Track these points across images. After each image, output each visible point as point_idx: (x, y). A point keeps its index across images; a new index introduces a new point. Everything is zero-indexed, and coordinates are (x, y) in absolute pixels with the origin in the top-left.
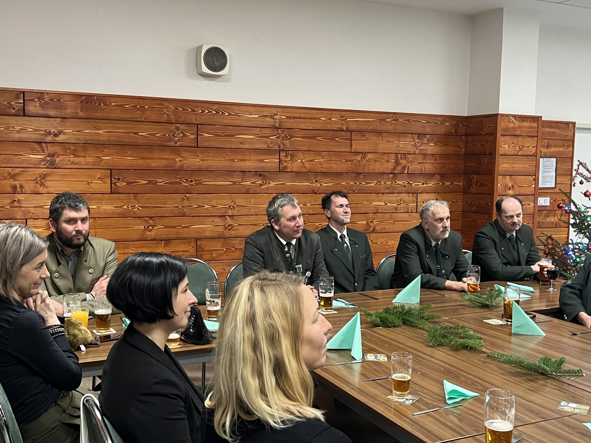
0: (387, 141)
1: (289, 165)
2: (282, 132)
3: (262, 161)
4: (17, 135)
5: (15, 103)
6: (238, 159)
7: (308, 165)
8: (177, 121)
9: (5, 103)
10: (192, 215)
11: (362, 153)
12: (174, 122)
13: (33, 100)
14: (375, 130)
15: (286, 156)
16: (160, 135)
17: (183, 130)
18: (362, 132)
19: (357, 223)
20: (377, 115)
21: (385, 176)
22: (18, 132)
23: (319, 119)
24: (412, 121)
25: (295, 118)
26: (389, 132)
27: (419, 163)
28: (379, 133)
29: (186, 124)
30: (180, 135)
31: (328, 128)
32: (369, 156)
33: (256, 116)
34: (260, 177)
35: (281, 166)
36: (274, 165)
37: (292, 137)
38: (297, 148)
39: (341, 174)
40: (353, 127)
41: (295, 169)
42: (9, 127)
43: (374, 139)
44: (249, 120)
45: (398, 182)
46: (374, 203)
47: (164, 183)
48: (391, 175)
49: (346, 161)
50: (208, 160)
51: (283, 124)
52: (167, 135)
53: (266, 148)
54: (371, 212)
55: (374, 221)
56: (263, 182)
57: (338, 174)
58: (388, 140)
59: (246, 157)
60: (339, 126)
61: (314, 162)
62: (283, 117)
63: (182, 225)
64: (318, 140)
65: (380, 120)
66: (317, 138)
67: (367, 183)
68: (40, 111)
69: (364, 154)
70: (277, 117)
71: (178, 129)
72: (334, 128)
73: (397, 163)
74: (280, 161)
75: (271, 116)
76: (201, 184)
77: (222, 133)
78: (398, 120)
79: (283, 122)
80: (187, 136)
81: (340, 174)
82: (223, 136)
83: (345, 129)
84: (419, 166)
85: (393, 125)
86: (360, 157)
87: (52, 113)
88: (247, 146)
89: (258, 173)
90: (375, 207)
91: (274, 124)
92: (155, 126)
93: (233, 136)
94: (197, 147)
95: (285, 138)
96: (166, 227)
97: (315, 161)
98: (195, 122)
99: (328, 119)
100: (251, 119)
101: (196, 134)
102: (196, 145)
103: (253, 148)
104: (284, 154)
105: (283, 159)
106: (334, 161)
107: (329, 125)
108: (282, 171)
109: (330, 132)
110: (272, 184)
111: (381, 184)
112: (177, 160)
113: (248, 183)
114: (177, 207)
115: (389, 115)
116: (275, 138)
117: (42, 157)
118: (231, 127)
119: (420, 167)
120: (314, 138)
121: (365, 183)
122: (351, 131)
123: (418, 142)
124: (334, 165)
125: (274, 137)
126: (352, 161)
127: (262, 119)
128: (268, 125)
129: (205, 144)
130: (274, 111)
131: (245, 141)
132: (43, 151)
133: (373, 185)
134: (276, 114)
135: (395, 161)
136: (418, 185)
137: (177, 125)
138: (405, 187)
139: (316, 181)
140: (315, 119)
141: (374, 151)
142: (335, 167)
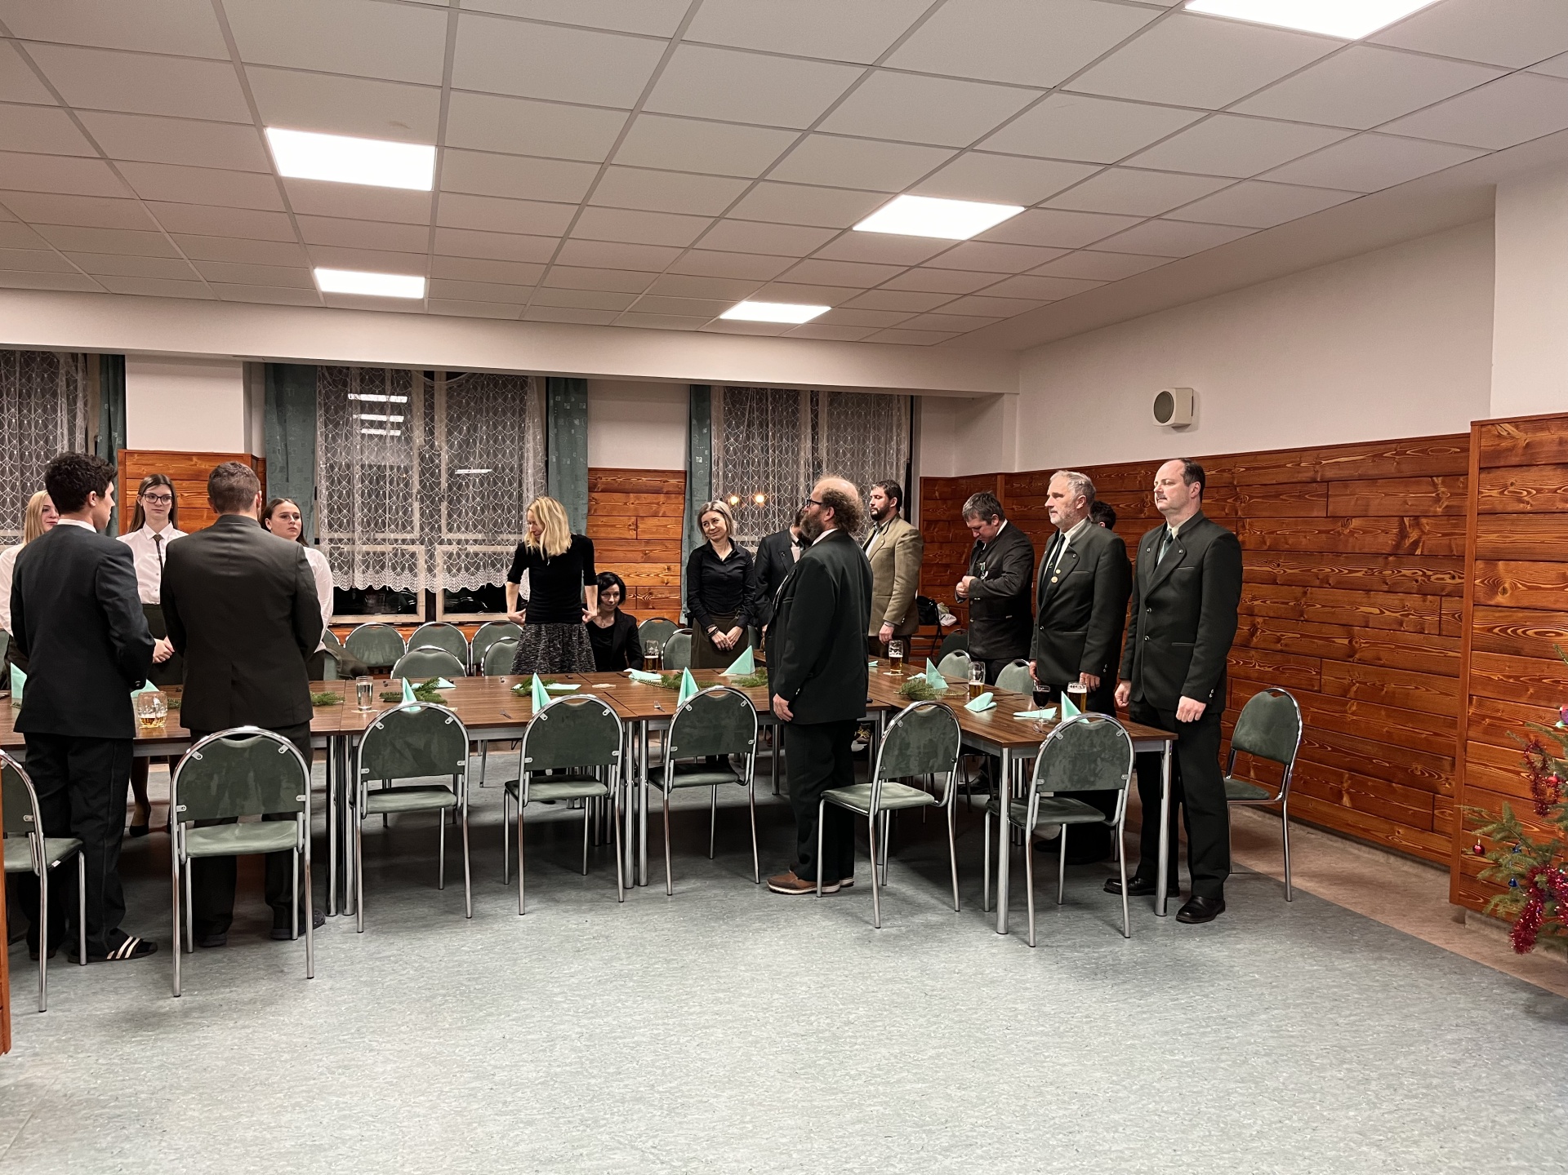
0: (1386, 495)
2: (1241, 490)
7: (1268, 540)
11: (1345, 518)
12: (1144, 489)
14: (1365, 476)
15: (1244, 527)
18: (1344, 481)
19: (1334, 642)
20: (1368, 448)
21: (1381, 560)
23: (1284, 466)
24: (1432, 451)
25: (1255, 468)
26: (1389, 476)
27: (1444, 535)
28: (1372, 480)
31: (1296, 480)
32: (1355, 523)
33: (1214, 472)
37: (1251, 498)
38: (1256, 513)
40: (1330, 474)
41: (1252, 547)
43: (1363, 491)
45: (1404, 572)
46: (1363, 609)
48: (1391, 558)
49: (1320, 532)
51: (1241, 480)
52: (1139, 506)
54: (1357, 624)
55: (1361, 640)
57: (1308, 554)
58: (1386, 491)
60: (1311, 474)
61: (1277, 534)
62: (1241, 470)
64: (1282, 500)
65: (1375, 456)
66: (1281, 497)
67: (1351, 572)
69: (1347, 520)
70: (1235, 470)
72: (1303, 479)
73: (1403, 534)
75: (1230, 471)
78: (1404, 453)
79: (1242, 477)
81: (1312, 555)
83: (1319, 479)
84: (1445, 540)
85: (1395, 464)
86: (1340, 524)
90: (1364, 616)
91: (1231, 480)
92: (1131, 496)
95: (1243, 500)
97: (1278, 532)
99: (1296, 465)
104: (1242, 524)
106: (1302, 532)
107: (1296, 475)
109: (1298, 485)
111: (1373, 574)
115: (1389, 446)
116: (1233, 501)
119: (1448, 542)
120: (1277, 496)
121: (1347, 571)
122: (1328, 482)
123: (1443, 492)
124: (1301, 540)
125: (1231, 500)
126: (1328, 532)
127: (1220, 476)
128: (1225, 483)
130: (1232, 462)
133: (1360, 574)
134: (1234, 467)
135: (1400, 532)
136: (1443, 579)
138: (1417, 581)
139: (1279, 565)
140: (1279, 466)
141: (1364, 513)
142: (1304, 542)
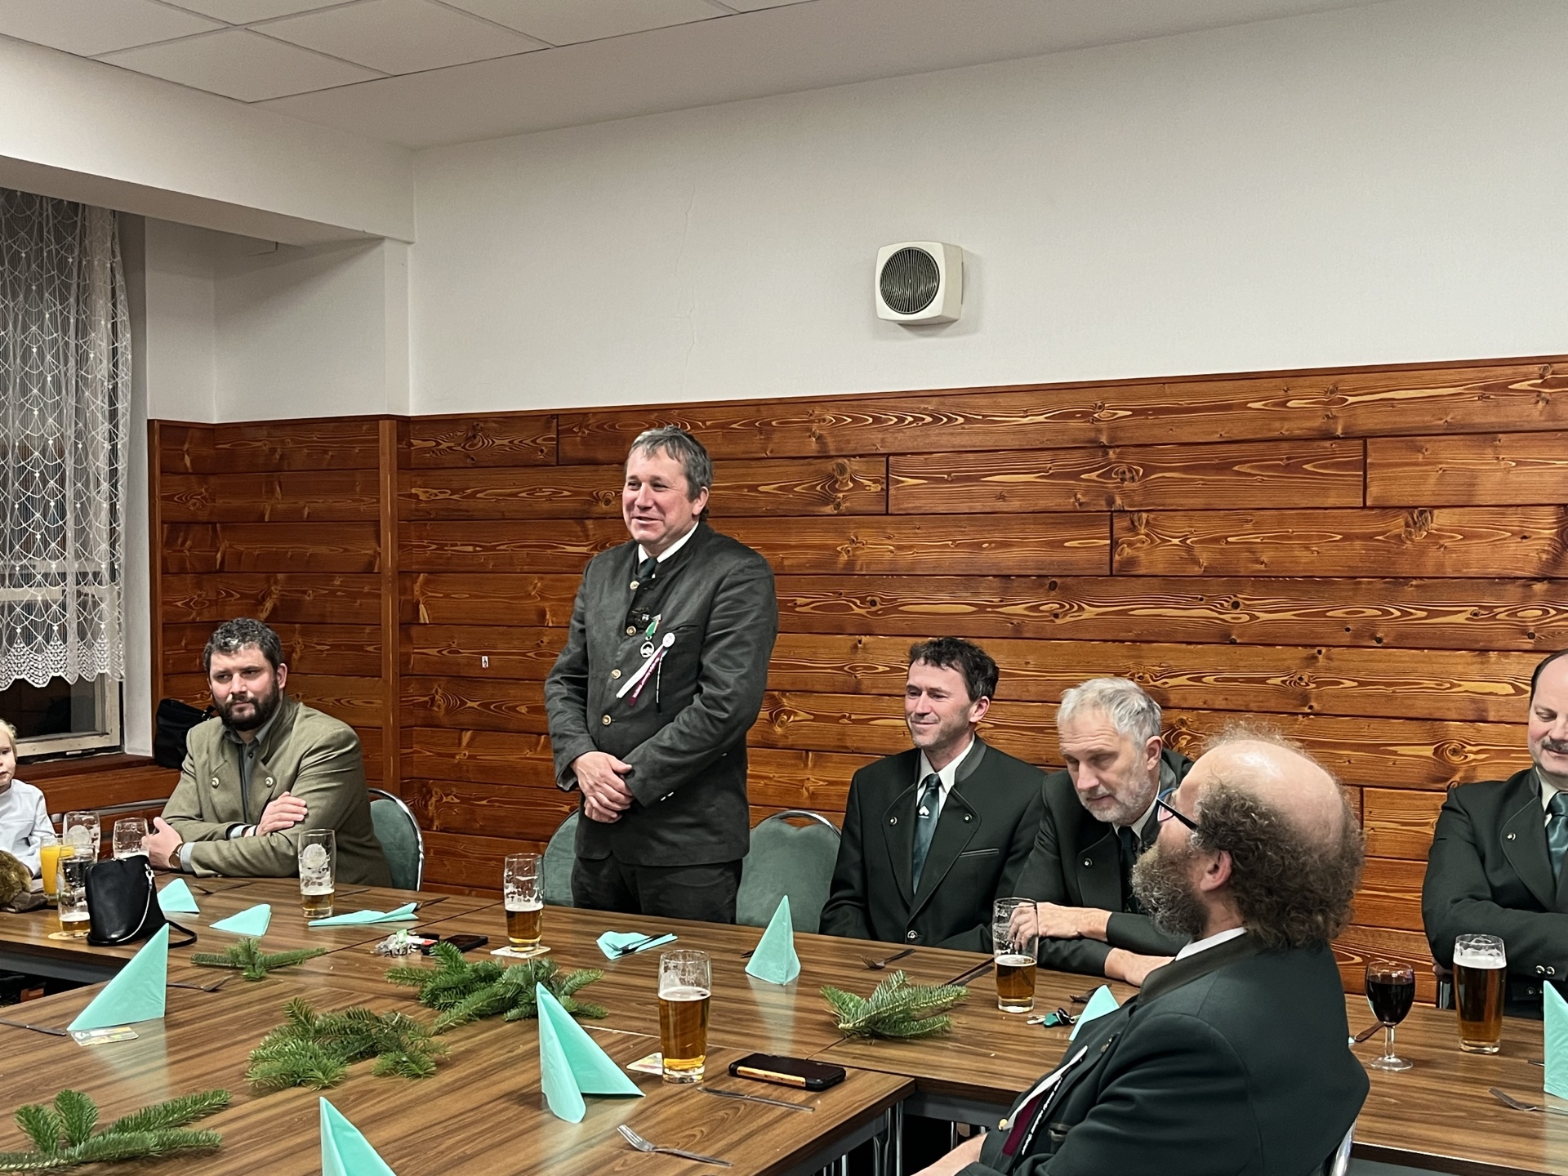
0: (1519, 463)
1: (1142, 555)
2: (1120, 455)
3: (1059, 545)
4: (547, 506)
5: (544, 440)
6: (990, 543)
7: (1205, 555)
8: (841, 450)
9: (528, 442)
10: (874, 691)
11: (1410, 508)
12: (833, 453)
13: (571, 431)
14: (1463, 426)
15: (1133, 528)
16: (803, 489)
17: (855, 472)
18: (1410, 437)
19: (1395, 753)
20: (1470, 373)
21: (1513, 591)
22: (549, 499)
23: (1243, 406)
25: (1159, 411)
26: (1527, 427)
28: (1486, 435)
29: (861, 456)
30: (847, 485)
31: (1276, 434)
32: (1442, 519)
33: (1041, 418)
34: (1053, 593)
35: (1117, 557)
36: (1095, 556)
37: (1149, 470)
38: (1168, 501)
39: (1327, 580)
40: (1367, 422)
41: (1160, 569)
42: (535, 489)
43: (1457, 456)
44: (1021, 430)
46: (1467, 686)
47: (812, 608)
48: (1538, 587)
49: (1347, 537)
50: (911, 547)
51: (1121, 434)
52: (818, 488)
53: (1070, 508)
54: (1455, 717)
55: (1469, 748)
56: (1062, 606)
57: (1314, 583)
58: (1520, 456)
59: (1013, 537)
60: (1317, 423)
61: (1227, 542)
62: (1121, 413)
63: (853, 717)
64: (1239, 473)
65: (1486, 388)
66: (1236, 468)
67: (1432, 614)
68: (581, 453)
69: (1418, 513)
70: (1104, 414)
71: (842, 469)
72: (1297, 432)
74: (1114, 545)
75: (1085, 415)
76: (895, 610)
77: (949, 474)
78: (1564, 383)
79: (1122, 428)
80: (864, 487)
81: (1326, 583)
82: (952, 481)
83: (1339, 432)
85: (1541, 404)
86: (1401, 521)
87: (601, 455)
88: (1015, 505)
89: (1048, 582)
90: (1473, 701)
91: (1092, 435)
92: (794, 468)
93: (976, 479)
94: (887, 514)
95: (1128, 475)
96: (817, 718)
97: (1229, 539)
98: (882, 451)
99: (1276, 405)
100: (1028, 428)
101: (884, 481)
102: (883, 508)
103: (1031, 509)
104: (1126, 523)
105: (1123, 536)
106: (1299, 537)
107: (1277, 424)
108: (1121, 572)
109: (1284, 445)
110: (1090, 612)
111: (1494, 618)
112: (839, 549)
113: (1019, 609)
114: (841, 668)
115: (1524, 369)
116: (1098, 476)
117: (584, 550)
118: (971, 456)
120: (1224, 467)
121: (1424, 614)
122: (1364, 438)
124: (1297, 553)
125: (1093, 475)
126: (1370, 537)
127: (1060, 425)
128: (1074, 441)
129: (906, 506)
130: (1093, 397)
131: (1008, 491)
132: (587, 537)
133: (1460, 619)
134: (1100, 407)
137: (840, 461)
139: (1236, 605)
140: (1229, 407)
141: (1463, 500)
142: (1304, 559)
